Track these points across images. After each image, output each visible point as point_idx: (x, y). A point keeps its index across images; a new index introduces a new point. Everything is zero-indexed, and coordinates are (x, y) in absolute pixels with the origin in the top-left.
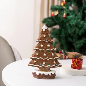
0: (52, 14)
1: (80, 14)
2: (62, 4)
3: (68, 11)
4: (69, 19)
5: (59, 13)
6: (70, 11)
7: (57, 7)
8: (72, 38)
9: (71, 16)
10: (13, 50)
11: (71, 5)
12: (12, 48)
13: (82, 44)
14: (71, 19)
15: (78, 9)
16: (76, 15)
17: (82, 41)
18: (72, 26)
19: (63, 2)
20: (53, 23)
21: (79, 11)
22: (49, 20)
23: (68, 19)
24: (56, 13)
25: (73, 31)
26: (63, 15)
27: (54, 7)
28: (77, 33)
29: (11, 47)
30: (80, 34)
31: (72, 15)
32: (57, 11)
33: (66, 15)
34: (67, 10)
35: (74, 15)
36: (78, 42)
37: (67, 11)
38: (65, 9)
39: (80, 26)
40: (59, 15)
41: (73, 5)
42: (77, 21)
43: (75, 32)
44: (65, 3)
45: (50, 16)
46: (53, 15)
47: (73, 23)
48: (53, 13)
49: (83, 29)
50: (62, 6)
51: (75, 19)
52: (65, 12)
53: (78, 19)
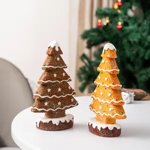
0: (98, 23)
1: (147, 22)
2: (116, 7)
3: (127, 17)
4: (128, 31)
5: (111, 22)
6: (129, 18)
7: (108, 12)
8: (133, 64)
9: (131, 27)
10: (31, 85)
11: (131, 8)
12: (29, 81)
14: (131, 31)
15: (142, 14)
16: (139, 25)
18: (132, 43)
19: (117, 2)
20: (100, 38)
21: (145, 18)
22: (93, 34)
23: (126, 32)
24: (106, 21)
25: (134, 52)
26: (118, 25)
27: (101, 10)
28: (141, 55)
29: (26, 80)
30: (146, 58)
31: (134, 24)
32: (108, 18)
33: (122, 25)
34: (124, 16)
35: (136, 26)
36: (143, 71)
37: (125, 18)
38: (121, 15)
39: (147, 44)
40: (110, 25)
41: (134, 8)
42: (142, 36)
43: (137, 55)
44: (120, 4)
45: (95, 26)
46: (100, 25)
47: (135, 38)
48: (100, 21)
50: (116, 10)
51: (137, 32)
52: (120, 19)
53: (144, 31)
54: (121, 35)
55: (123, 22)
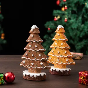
9: (72, 20)
13: (83, 46)
14: (73, 23)
17: (83, 43)
22: (52, 24)
25: (75, 34)
28: (78, 35)
30: (81, 36)
35: (75, 20)
44: (66, 8)
49: (83, 31)
51: (76, 23)
53: (79, 23)
54: (67, 25)
55: (68, 18)
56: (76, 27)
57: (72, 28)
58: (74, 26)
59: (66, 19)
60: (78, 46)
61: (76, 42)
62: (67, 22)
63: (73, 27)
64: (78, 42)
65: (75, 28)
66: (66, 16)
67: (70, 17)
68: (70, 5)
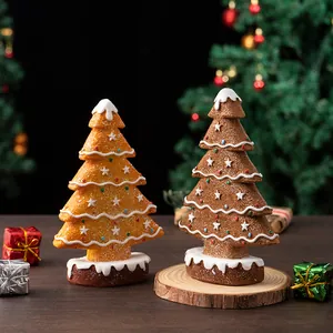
9: (283, 85)
13: (322, 181)
17: (323, 170)
19: (254, 35)
25: (292, 135)
28: (305, 140)
30: (316, 145)
35: (292, 82)
37: (269, 67)
43: (298, 138)
44: (260, 40)
46: (220, 82)
47: (292, 106)
48: (220, 73)
51: (297, 93)
54: (263, 101)
55: (266, 75)
56: (295, 110)
57: (282, 115)
58: (289, 107)
59: (259, 78)
60: (304, 180)
61: (296, 166)
62: (263, 91)
63: (286, 111)
64: (303, 168)
65: (292, 115)
66: (260, 67)
67: (272, 72)
68: (276, 25)
